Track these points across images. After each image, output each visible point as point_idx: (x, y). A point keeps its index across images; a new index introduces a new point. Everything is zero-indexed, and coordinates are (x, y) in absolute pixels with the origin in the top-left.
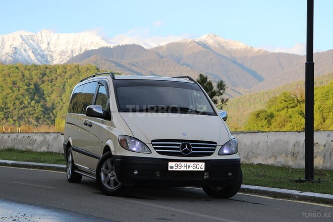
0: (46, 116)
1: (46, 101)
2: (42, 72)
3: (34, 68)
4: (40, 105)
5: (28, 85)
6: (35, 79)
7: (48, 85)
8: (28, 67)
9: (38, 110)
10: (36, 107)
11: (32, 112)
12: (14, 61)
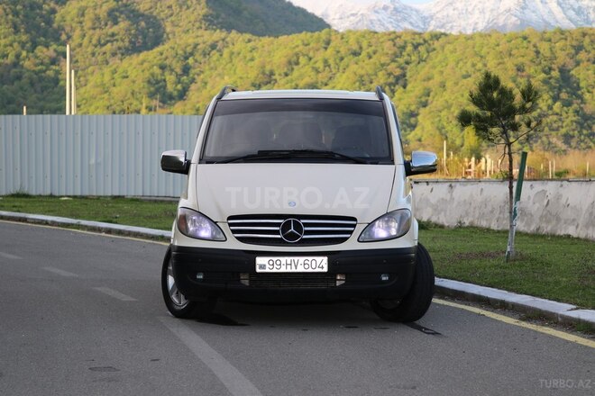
0: (585, 132)
1: (583, 101)
2: (574, 43)
3: (558, 36)
4: (571, 110)
5: (548, 71)
6: (562, 58)
7: (588, 70)
8: (547, 36)
9: (568, 121)
10: (564, 115)
11: (555, 125)
12: (522, 24)
